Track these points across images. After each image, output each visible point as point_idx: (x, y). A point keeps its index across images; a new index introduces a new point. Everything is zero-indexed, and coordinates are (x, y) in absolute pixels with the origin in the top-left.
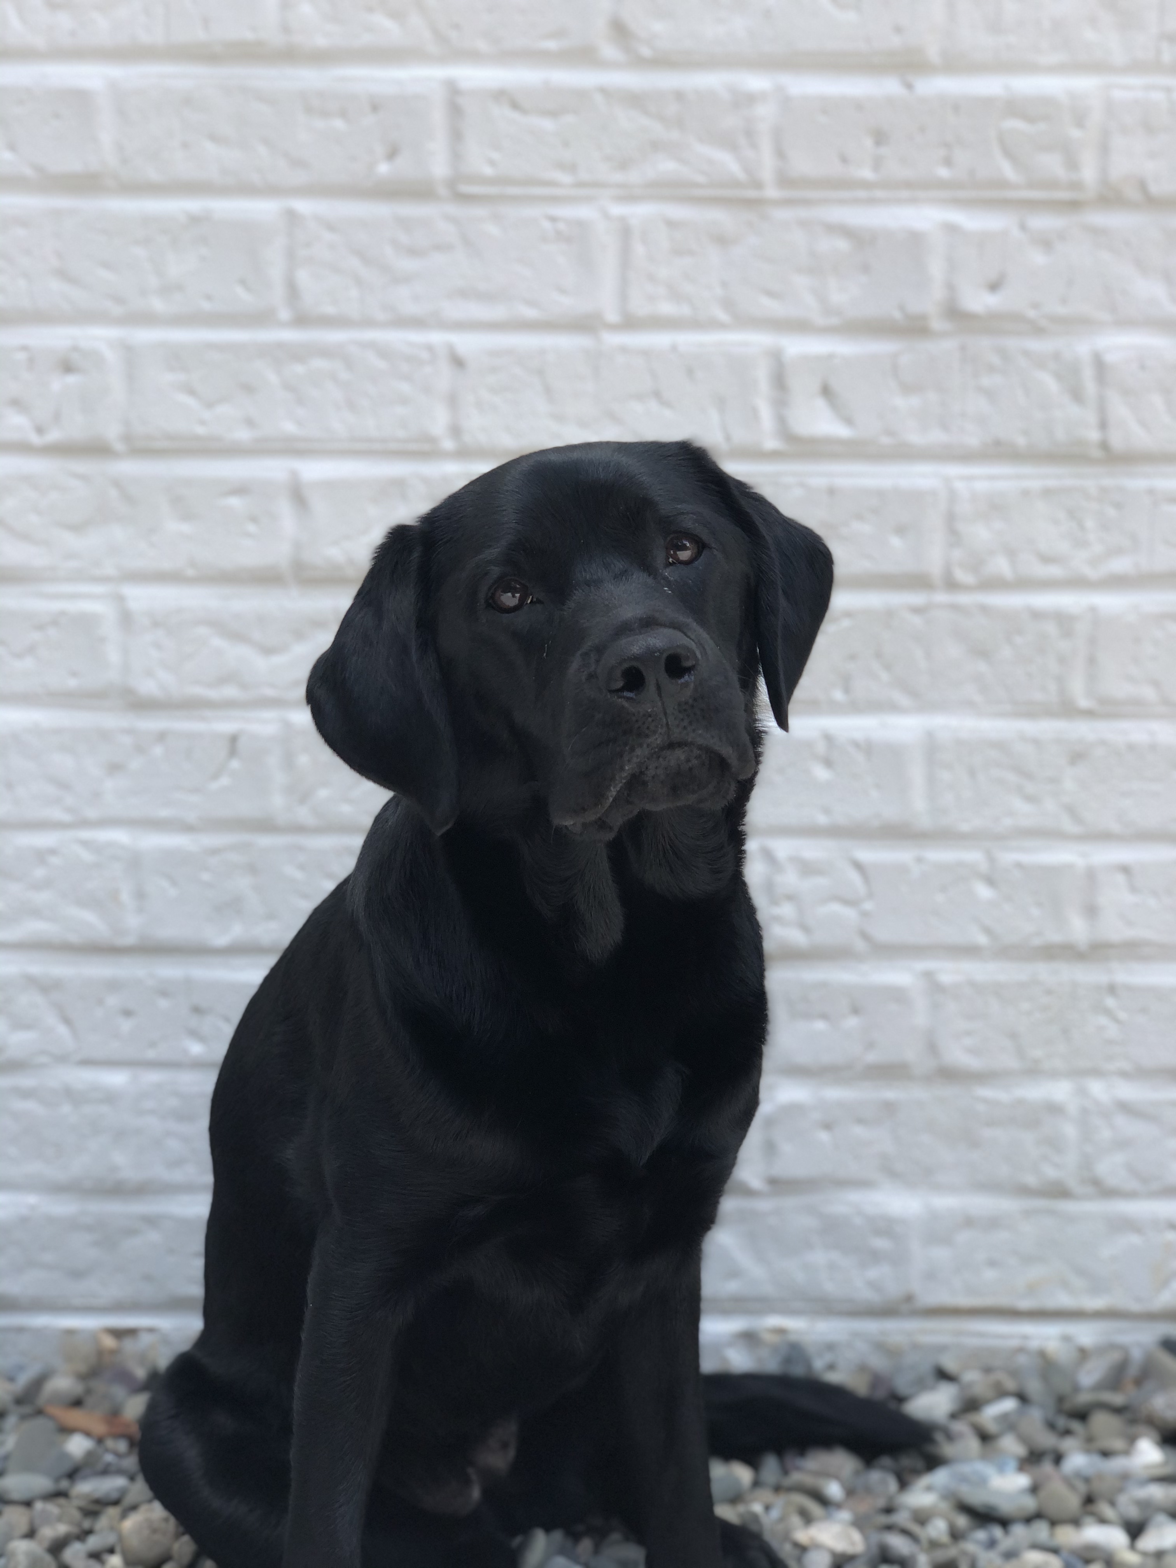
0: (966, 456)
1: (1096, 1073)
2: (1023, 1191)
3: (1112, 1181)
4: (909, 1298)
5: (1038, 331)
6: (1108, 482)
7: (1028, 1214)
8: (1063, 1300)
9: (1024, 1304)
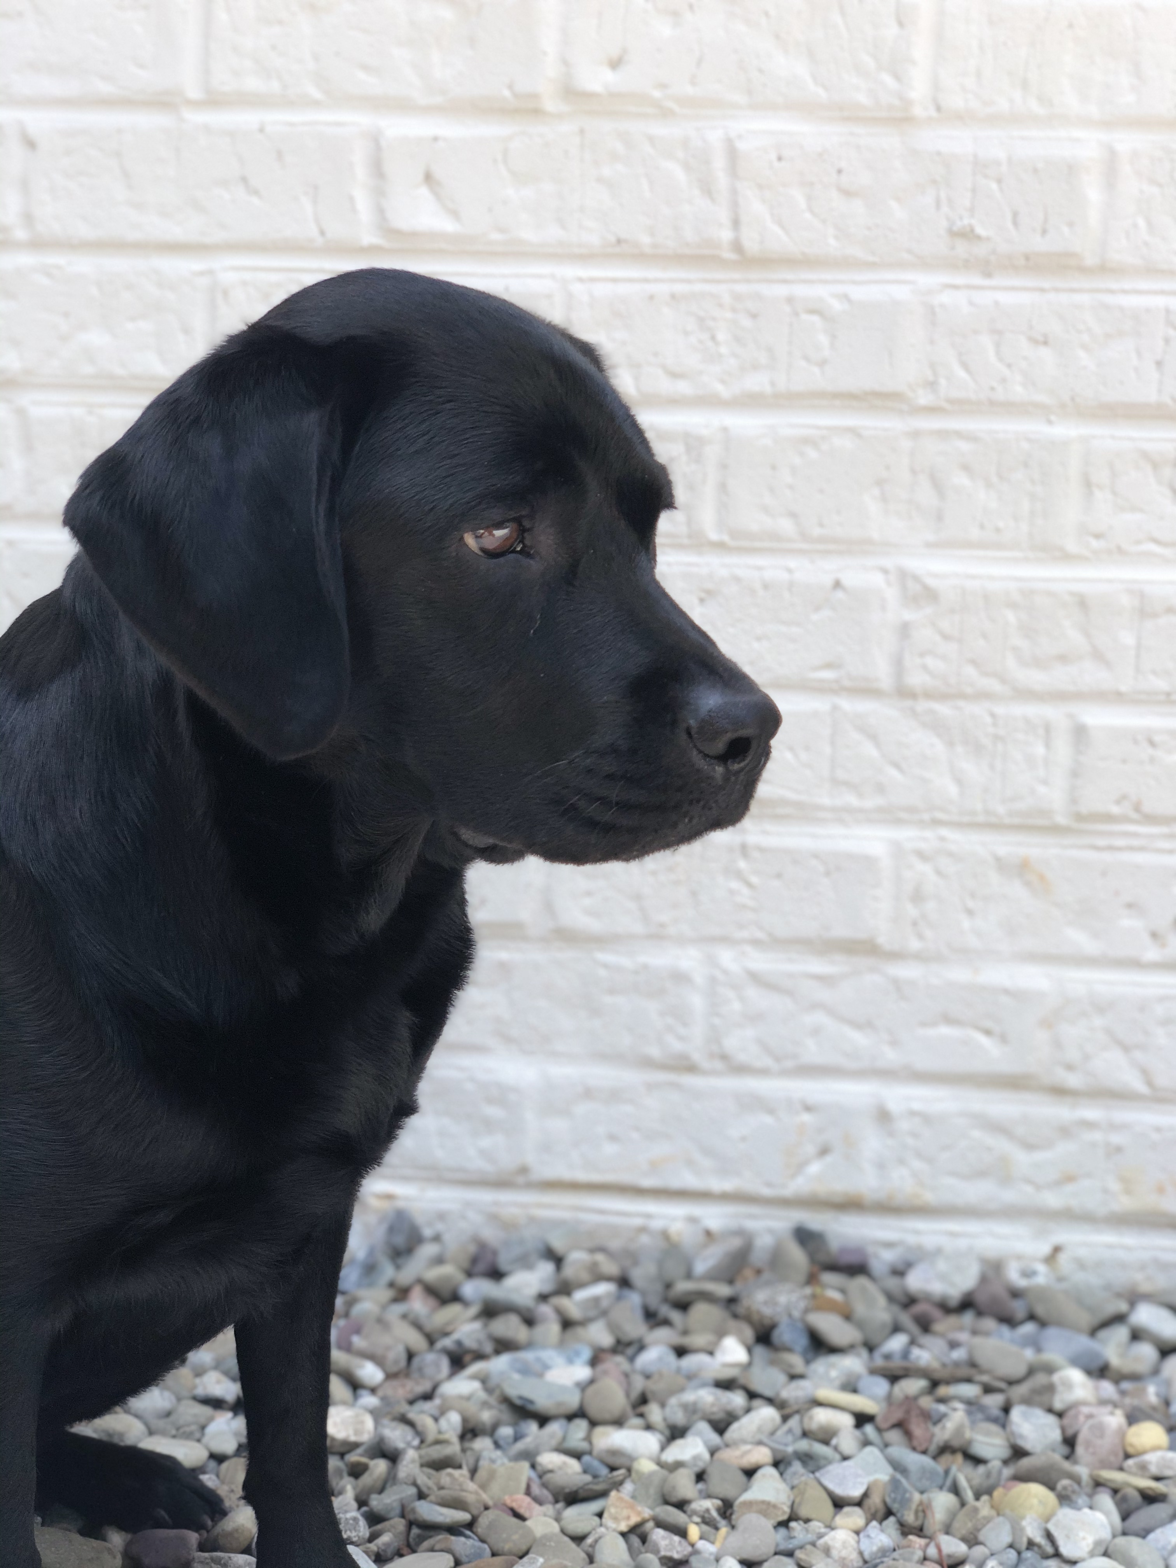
0: (586, 257)
1: (725, 940)
2: (647, 1063)
3: (742, 1058)
4: (524, 1170)
5: (665, 114)
6: (741, 288)
7: (650, 1087)
8: (689, 1180)
9: (647, 1182)
